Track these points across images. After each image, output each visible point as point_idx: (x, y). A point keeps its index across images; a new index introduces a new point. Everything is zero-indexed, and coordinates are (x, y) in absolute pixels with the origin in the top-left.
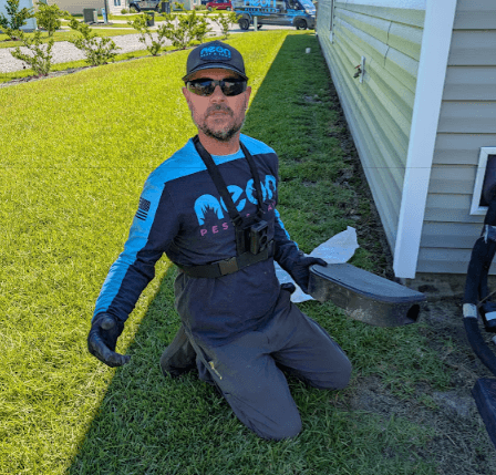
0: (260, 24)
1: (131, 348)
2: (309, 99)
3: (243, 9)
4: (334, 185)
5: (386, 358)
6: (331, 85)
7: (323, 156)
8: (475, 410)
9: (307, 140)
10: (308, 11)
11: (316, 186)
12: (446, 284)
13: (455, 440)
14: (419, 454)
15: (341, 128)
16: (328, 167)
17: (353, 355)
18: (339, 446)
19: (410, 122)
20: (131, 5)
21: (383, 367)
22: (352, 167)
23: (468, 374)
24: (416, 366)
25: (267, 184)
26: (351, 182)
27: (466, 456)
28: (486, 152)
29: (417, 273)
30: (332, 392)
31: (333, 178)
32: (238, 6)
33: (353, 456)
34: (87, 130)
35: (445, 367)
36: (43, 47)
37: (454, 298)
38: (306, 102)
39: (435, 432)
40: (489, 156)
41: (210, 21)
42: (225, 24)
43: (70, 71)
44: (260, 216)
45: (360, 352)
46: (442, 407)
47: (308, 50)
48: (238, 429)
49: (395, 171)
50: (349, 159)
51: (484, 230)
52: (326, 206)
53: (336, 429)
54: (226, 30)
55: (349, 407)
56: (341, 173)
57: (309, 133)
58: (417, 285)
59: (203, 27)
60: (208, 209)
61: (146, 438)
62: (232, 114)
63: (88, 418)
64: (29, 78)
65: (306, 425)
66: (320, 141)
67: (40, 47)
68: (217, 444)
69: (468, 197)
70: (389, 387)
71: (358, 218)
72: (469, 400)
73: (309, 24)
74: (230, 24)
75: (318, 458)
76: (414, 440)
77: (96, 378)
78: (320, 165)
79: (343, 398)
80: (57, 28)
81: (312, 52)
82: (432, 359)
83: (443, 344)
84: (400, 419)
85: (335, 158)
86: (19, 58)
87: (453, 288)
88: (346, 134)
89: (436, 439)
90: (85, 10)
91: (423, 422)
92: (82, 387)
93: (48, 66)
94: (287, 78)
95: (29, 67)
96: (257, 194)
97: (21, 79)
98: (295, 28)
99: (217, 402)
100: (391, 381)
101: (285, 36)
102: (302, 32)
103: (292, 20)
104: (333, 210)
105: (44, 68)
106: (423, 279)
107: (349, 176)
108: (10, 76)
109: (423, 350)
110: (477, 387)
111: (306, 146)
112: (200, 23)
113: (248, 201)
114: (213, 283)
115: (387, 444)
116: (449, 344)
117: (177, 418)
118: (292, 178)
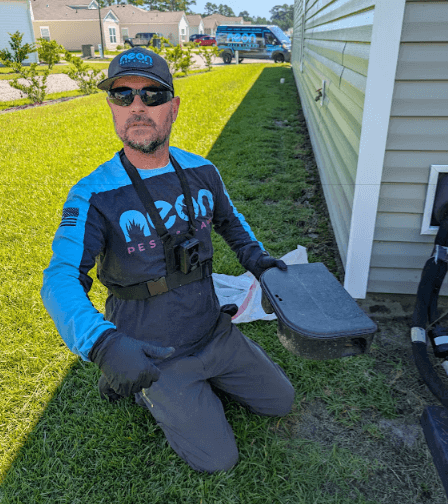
0: (241, 58)
1: (74, 368)
2: (279, 124)
3: (226, 45)
4: (296, 204)
5: (332, 381)
6: (301, 111)
7: (287, 176)
8: (423, 440)
9: (274, 161)
10: (285, 46)
11: (278, 205)
12: (398, 304)
13: (400, 474)
14: (361, 490)
15: (306, 151)
16: (291, 188)
17: (299, 378)
18: (276, 480)
19: (359, 139)
20: (126, 42)
21: (329, 392)
22: (313, 187)
23: (417, 401)
24: (363, 391)
25: (200, 199)
26: (312, 201)
27: (411, 493)
28: (437, 169)
29: (368, 293)
30: (273, 419)
31: (295, 198)
32: (222, 42)
33: (290, 492)
34: (67, 152)
35: (392, 392)
36: (39, 78)
37: (406, 318)
38: (276, 126)
39: (378, 464)
40: (440, 174)
41: (193, 55)
42: (208, 58)
43: (63, 99)
44: (191, 233)
45: (306, 374)
46: (388, 437)
47: (282, 80)
48: (171, 459)
49: (347, 188)
50: (312, 179)
51: (434, 251)
52: (285, 225)
53: (274, 461)
54: (209, 63)
55: (290, 436)
56: (303, 193)
57: (276, 155)
58: (368, 306)
59: (188, 59)
60: (133, 225)
61: (73, 469)
62: (154, 125)
63: (16, 445)
64: (25, 106)
65: (242, 455)
66: (285, 163)
67: (36, 78)
68: (146, 477)
69: (418, 216)
70: (333, 413)
71: (315, 236)
72: (417, 429)
73: (286, 58)
74: (212, 58)
75: (251, 494)
76: (357, 474)
77: (34, 401)
78: (284, 185)
79: (284, 425)
80: (56, 62)
81: (286, 82)
82: (379, 383)
83: (393, 366)
84: (343, 450)
85: (299, 178)
86: (16, 87)
87: (405, 308)
88: (311, 155)
89: (380, 473)
90: (84, 46)
91: (367, 454)
92: (17, 410)
93: (43, 95)
94: (259, 105)
95: (25, 96)
96: (188, 210)
97: (18, 107)
98: (273, 62)
99: (152, 429)
100: (336, 407)
101: (262, 68)
102: (279, 64)
103: (270, 54)
104: (292, 228)
105: (39, 97)
106: (374, 299)
107: (310, 195)
108: (9, 104)
109: (371, 374)
110: (425, 415)
111: (271, 166)
112: (184, 56)
113: (178, 218)
114: (142, 304)
115: (328, 477)
116: (399, 367)
117: (108, 447)
118: (255, 198)
